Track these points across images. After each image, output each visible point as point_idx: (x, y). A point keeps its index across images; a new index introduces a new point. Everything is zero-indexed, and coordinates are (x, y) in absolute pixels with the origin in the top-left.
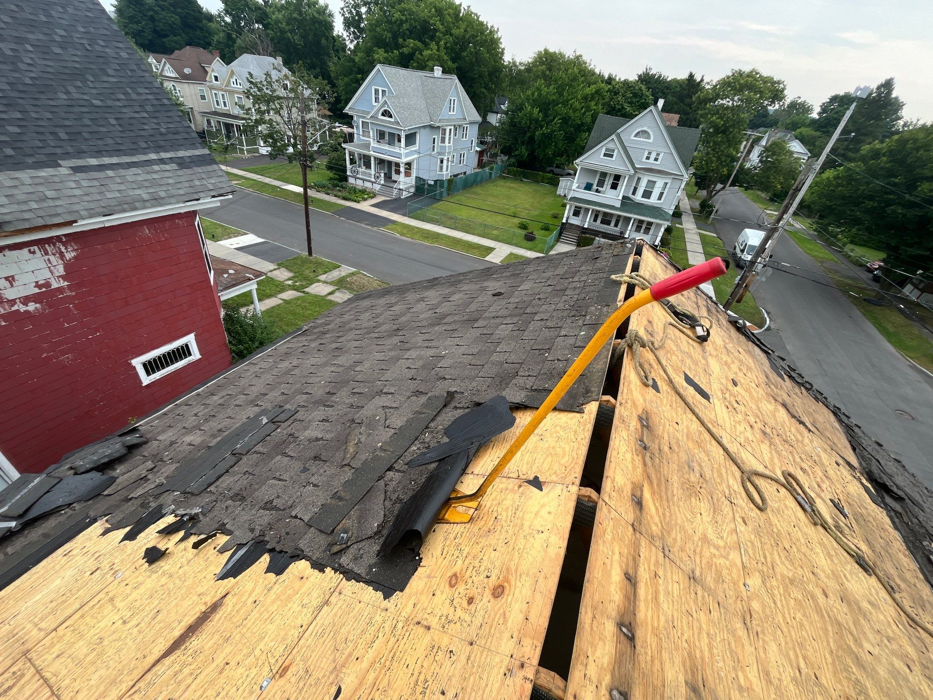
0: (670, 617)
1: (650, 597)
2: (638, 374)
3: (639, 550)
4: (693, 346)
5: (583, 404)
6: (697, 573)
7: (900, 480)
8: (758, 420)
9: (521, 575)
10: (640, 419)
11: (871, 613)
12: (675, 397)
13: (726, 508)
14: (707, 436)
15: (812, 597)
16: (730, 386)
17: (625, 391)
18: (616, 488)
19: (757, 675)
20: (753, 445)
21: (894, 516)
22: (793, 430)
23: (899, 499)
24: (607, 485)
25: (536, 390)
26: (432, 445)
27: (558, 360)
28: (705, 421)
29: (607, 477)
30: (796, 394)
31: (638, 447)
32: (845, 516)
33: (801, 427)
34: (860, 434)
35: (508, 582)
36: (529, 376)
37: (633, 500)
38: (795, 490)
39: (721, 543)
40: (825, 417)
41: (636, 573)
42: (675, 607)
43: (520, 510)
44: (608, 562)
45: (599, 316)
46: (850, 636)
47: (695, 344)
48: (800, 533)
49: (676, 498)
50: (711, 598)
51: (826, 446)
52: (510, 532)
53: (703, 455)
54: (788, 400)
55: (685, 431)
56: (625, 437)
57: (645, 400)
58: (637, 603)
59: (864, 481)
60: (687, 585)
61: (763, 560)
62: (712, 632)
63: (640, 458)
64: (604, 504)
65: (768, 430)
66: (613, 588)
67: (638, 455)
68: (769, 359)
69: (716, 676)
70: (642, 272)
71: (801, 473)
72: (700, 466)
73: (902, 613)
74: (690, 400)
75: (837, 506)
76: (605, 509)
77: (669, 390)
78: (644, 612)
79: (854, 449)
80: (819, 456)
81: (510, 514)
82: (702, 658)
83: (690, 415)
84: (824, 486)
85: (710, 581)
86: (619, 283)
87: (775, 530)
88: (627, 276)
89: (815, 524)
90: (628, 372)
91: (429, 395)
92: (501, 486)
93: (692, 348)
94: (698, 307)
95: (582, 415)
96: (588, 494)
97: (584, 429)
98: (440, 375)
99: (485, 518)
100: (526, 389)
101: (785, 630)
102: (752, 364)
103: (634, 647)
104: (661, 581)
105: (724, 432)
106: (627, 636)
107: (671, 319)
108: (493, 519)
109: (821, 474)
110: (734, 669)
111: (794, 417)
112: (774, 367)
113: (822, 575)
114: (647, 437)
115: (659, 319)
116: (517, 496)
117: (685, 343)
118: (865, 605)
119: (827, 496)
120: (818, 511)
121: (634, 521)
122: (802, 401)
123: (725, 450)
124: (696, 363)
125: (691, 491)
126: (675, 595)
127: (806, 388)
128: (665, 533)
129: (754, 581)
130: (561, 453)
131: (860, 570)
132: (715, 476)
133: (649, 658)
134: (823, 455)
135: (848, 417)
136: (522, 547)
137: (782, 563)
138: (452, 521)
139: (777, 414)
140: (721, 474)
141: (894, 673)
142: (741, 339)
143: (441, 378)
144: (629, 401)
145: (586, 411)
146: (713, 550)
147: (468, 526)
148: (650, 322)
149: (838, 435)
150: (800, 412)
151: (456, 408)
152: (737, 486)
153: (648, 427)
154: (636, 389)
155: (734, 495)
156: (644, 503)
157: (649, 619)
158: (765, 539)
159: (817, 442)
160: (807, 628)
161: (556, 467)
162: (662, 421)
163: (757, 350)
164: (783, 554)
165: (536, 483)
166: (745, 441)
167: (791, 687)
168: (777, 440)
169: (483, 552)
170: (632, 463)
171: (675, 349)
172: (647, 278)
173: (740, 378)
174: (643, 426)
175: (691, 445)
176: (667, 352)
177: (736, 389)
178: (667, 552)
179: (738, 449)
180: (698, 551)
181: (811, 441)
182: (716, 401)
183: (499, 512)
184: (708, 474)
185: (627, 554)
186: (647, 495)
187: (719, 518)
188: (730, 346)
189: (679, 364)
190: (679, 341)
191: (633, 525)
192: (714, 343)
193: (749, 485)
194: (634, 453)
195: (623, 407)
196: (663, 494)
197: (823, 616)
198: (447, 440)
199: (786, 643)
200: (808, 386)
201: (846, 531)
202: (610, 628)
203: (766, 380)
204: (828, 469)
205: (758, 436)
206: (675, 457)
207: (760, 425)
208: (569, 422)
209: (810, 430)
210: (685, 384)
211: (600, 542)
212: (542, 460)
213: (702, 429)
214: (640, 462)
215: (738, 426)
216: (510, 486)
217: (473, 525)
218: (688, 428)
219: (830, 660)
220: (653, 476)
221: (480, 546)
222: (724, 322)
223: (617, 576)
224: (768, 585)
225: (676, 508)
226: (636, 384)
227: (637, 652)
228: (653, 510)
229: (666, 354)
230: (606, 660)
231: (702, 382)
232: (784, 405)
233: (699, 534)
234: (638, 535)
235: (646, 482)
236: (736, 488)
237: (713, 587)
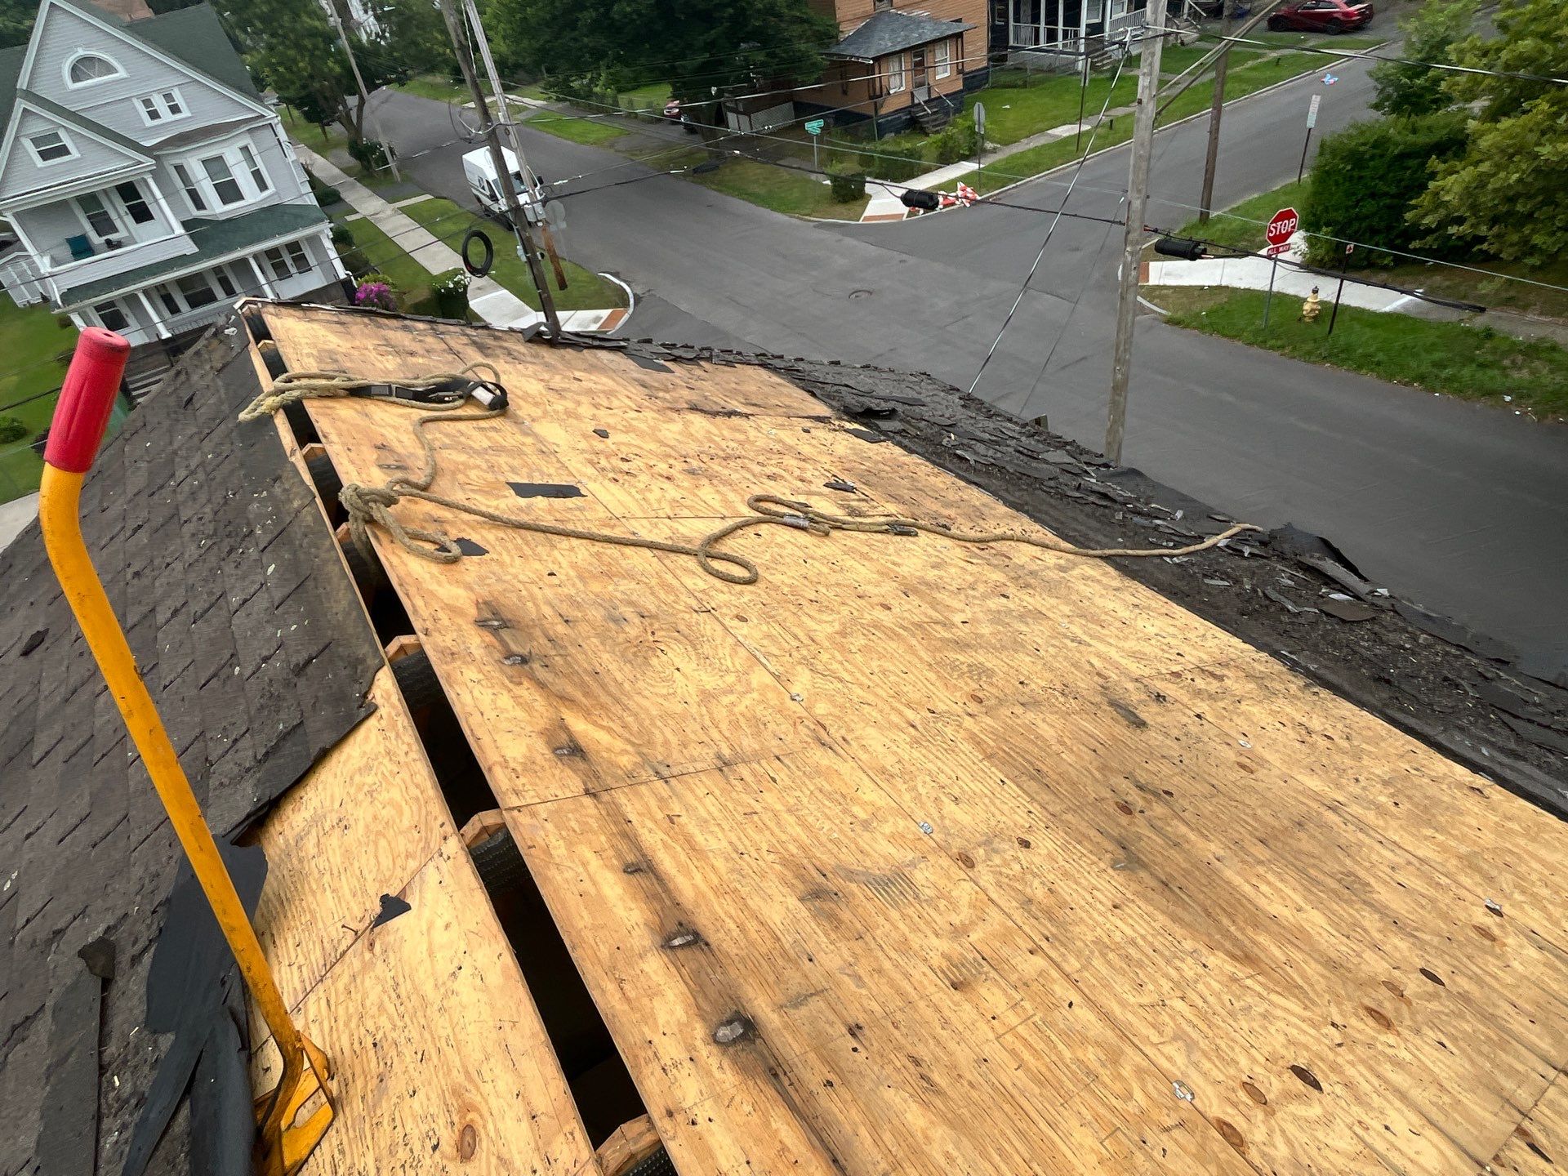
0: (730, 849)
1: (683, 857)
2: (423, 555)
3: (623, 815)
4: (494, 429)
5: (365, 696)
6: (726, 752)
7: (883, 390)
8: (671, 461)
9: (479, 1073)
10: (481, 624)
11: (941, 578)
12: (518, 537)
13: (707, 625)
14: (612, 551)
15: (875, 627)
16: (598, 444)
17: (419, 603)
18: (519, 769)
19: (872, 786)
20: (688, 503)
21: (900, 438)
22: (726, 433)
23: (891, 414)
24: (499, 781)
25: (267, 754)
26: (145, 1086)
27: (265, 659)
28: (595, 530)
29: (490, 769)
30: (700, 379)
31: (509, 671)
32: (852, 490)
33: (735, 420)
34: (807, 367)
35: (467, 1108)
36: (235, 741)
37: (560, 757)
38: (777, 514)
39: (730, 679)
40: (756, 379)
41: (640, 849)
42: (727, 827)
43: (401, 980)
44: (587, 885)
45: (277, 511)
46: (938, 628)
47: (495, 423)
48: (817, 564)
49: (627, 686)
50: (763, 762)
51: (780, 420)
52: (415, 1035)
53: (626, 585)
54: (694, 397)
55: (572, 573)
56: (475, 676)
57: (469, 587)
58: (671, 886)
59: (848, 425)
60: (722, 783)
61: (795, 643)
62: (792, 801)
63: (526, 684)
64: (515, 813)
65: (695, 464)
66: (620, 911)
67: (521, 683)
68: (630, 355)
69: (830, 846)
70: (294, 368)
71: (772, 483)
72: (631, 603)
73: (968, 545)
74: (548, 521)
75: (837, 486)
76: (523, 819)
77: (501, 534)
78: (688, 884)
79: (813, 395)
80: (780, 441)
81: (391, 1008)
82: (802, 847)
83: (564, 543)
84: (808, 475)
85: (749, 743)
86: (266, 421)
87: (786, 590)
88: (270, 394)
89: (827, 534)
90: (402, 571)
91: (50, 1003)
92: (341, 985)
93: (493, 434)
94: (457, 354)
95: (377, 714)
96: (478, 826)
97: (398, 736)
98: (42, 936)
99: (358, 1071)
100: (248, 770)
101: (871, 698)
102: (611, 383)
103: (707, 944)
104: (684, 820)
105: (633, 522)
106: (688, 944)
107: (419, 412)
108: (372, 1053)
109: (794, 462)
110: (845, 811)
111: (715, 414)
112: (645, 363)
113: (871, 590)
114: (516, 642)
115: (395, 428)
116: (379, 963)
117: (476, 434)
118: (931, 575)
119: (818, 485)
120: (819, 515)
121: (585, 783)
122: (714, 382)
123: (651, 546)
124: (518, 452)
125: (641, 652)
126: (716, 814)
127: (709, 359)
128: (645, 750)
129: (803, 681)
130: (393, 812)
131: (904, 538)
132: (662, 595)
133: (736, 932)
134: (785, 435)
135: (781, 357)
136: (449, 1031)
137: (820, 622)
138: (305, 1152)
139: (692, 430)
140: (670, 586)
141: (997, 618)
142: (568, 357)
143: (49, 942)
144: (441, 614)
145: (379, 701)
146: (726, 700)
147: (338, 1124)
148: (381, 447)
149: (785, 390)
150: (719, 400)
151: (135, 960)
152: (699, 581)
153: (506, 624)
154: (439, 583)
155: (705, 597)
156: (582, 743)
157: (703, 887)
158: (783, 614)
159: (766, 423)
160: (892, 668)
161: (402, 844)
162: (524, 593)
163: (604, 355)
164: (811, 610)
165: (393, 907)
166: (672, 508)
167: (916, 754)
168: (715, 466)
169: (398, 1122)
170: (519, 704)
171: (463, 458)
172: (315, 370)
173: (606, 419)
174: (495, 631)
175: (596, 587)
176: (454, 473)
177: (609, 441)
178: (666, 772)
179: (670, 528)
180: (708, 723)
181: (758, 429)
182: (592, 486)
183: (372, 1029)
184: (650, 605)
185: (609, 840)
186: (579, 726)
187: (706, 649)
188: (557, 381)
189: (490, 477)
190: (462, 439)
191: (587, 792)
192: (526, 396)
193: (717, 565)
194: (511, 686)
195: (436, 634)
196: (604, 698)
197: (898, 635)
198: (171, 1037)
199: (881, 711)
200: (706, 354)
201: (864, 506)
202: (655, 966)
203: (647, 391)
204: (800, 448)
205: (686, 484)
206: (584, 628)
207: (679, 465)
208: (368, 748)
209: (747, 416)
210: (523, 502)
211: (553, 872)
212: (373, 861)
213: (598, 547)
214: (532, 690)
215: (648, 495)
216: (357, 964)
217: (347, 1110)
218: (574, 566)
219: (932, 676)
220: (570, 690)
221: (385, 1123)
222: (521, 348)
223: (613, 887)
224: (820, 667)
225: (638, 698)
226: (433, 576)
227: (714, 946)
228: (603, 737)
229: (454, 480)
230: (680, 1013)
231: (550, 475)
232: (694, 408)
233: (693, 699)
234: (605, 797)
235: (563, 709)
236: (702, 585)
237: (757, 747)
